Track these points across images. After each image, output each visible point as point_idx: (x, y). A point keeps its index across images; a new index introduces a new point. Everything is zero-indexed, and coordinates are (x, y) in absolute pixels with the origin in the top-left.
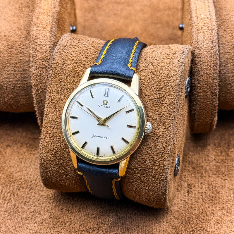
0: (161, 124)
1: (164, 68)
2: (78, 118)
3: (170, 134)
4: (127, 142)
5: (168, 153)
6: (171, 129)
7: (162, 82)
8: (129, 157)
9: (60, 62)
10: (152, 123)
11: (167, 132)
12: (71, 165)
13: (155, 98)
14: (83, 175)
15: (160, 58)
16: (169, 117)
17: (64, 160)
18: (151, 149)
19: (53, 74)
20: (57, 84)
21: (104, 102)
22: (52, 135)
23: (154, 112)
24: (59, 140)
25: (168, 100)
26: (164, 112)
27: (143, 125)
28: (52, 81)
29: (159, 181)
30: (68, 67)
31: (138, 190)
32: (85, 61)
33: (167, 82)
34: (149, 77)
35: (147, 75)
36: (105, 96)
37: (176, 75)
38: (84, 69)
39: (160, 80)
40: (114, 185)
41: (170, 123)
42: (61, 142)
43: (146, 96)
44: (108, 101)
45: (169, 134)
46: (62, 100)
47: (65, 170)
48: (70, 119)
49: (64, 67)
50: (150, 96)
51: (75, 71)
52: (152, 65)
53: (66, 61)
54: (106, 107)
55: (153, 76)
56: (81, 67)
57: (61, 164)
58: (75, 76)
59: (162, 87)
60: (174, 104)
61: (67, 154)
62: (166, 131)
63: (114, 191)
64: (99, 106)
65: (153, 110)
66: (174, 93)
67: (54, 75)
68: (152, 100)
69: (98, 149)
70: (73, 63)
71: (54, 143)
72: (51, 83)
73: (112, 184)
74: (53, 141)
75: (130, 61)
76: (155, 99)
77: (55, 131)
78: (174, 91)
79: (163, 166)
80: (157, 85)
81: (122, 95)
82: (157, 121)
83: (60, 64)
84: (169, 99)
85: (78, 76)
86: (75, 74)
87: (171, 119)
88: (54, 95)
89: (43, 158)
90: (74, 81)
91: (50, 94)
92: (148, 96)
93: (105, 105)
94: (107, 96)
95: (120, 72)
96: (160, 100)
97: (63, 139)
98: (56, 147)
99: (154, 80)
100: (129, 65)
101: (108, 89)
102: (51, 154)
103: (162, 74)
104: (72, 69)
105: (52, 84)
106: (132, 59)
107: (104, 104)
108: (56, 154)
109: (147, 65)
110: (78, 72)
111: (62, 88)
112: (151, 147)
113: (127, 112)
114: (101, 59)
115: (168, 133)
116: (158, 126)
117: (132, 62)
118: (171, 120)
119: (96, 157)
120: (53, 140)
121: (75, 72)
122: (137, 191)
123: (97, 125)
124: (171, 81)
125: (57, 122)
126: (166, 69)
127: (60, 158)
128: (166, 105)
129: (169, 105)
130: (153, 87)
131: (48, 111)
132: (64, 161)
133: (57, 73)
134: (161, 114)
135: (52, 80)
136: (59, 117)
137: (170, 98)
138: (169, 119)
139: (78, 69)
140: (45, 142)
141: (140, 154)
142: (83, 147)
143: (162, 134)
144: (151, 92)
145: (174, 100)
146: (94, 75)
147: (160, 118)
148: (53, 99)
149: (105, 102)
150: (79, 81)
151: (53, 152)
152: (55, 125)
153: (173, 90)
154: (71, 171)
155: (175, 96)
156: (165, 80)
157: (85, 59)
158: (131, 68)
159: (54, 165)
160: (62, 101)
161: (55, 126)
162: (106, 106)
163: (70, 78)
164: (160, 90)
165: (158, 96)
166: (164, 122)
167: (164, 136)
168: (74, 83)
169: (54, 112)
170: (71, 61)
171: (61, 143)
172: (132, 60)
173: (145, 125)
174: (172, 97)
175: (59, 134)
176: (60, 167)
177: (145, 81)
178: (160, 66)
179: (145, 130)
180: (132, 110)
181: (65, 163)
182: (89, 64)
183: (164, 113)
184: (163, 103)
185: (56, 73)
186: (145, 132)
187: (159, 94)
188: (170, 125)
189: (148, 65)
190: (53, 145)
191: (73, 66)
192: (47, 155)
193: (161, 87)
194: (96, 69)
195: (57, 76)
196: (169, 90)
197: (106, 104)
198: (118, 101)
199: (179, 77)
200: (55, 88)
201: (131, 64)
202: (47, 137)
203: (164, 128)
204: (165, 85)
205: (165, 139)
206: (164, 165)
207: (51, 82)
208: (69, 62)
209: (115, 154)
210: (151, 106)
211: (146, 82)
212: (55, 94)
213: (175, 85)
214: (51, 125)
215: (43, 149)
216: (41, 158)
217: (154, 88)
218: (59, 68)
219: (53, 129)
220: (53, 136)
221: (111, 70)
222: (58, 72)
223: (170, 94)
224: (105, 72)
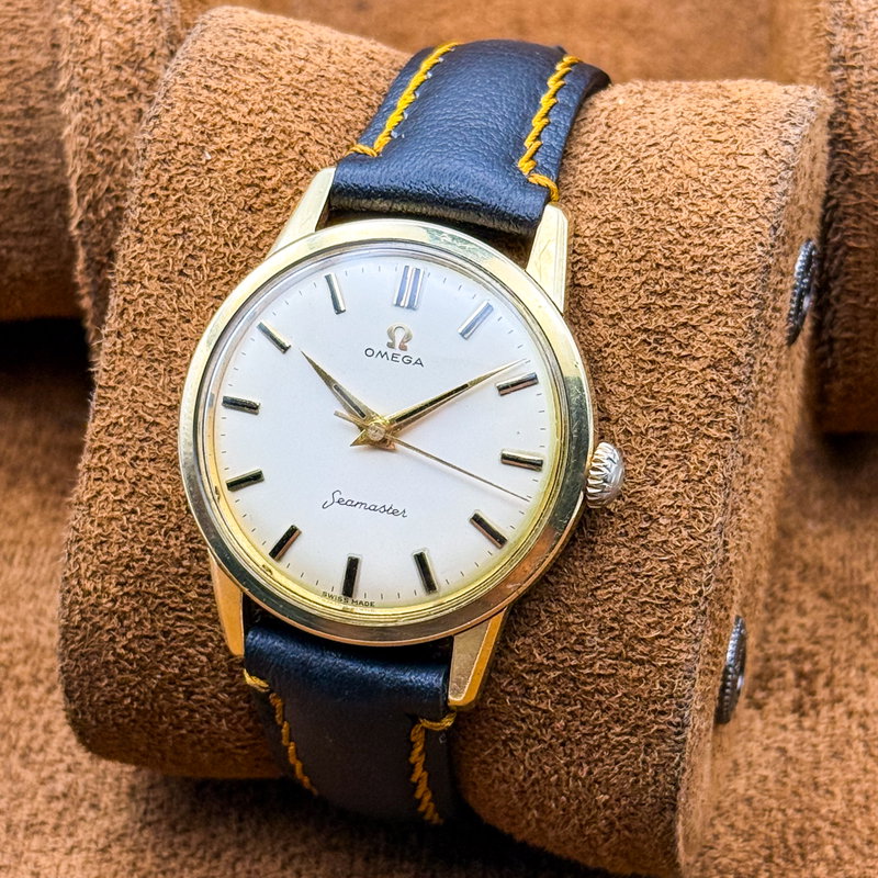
0: (666, 457)
1: (696, 186)
2: (261, 410)
3: (710, 510)
4: (498, 539)
5: (696, 604)
6: (716, 484)
7: (684, 253)
8: (503, 613)
9: (186, 136)
10: (625, 452)
11: (697, 500)
12: (212, 641)
13: (646, 331)
14: (272, 692)
15: (677, 139)
16: (710, 425)
17: (183, 614)
18: (611, 578)
19: (149, 191)
20: (166, 239)
21: (390, 334)
22: (128, 490)
23: (636, 400)
24: (163, 517)
25: (709, 341)
26: (684, 401)
27: (577, 458)
28: (143, 227)
29: (643, 741)
30: (225, 158)
31: (537, 781)
32: (308, 134)
33: (706, 253)
34: (619, 224)
35: (610, 217)
36: (398, 304)
37: (754, 223)
38: (300, 175)
39: (670, 242)
40: (418, 749)
41: (712, 454)
42: (171, 525)
43: (602, 316)
44: (413, 333)
45: (703, 509)
46: (188, 321)
47: (183, 665)
48: (222, 411)
49: (203, 162)
50: (620, 319)
51: (257, 181)
52: (634, 170)
53: (216, 130)
54: (400, 359)
55: (637, 223)
56: (285, 165)
57: (166, 634)
58: (257, 203)
59: (682, 279)
60: (738, 363)
61: (199, 587)
62: (693, 495)
63: (419, 779)
64: (369, 353)
65: (630, 387)
66: (738, 306)
67: (153, 195)
68: (629, 336)
69: (353, 566)
70: (249, 140)
71: (137, 528)
72: (138, 234)
73: (411, 745)
74: (134, 518)
75: (527, 144)
76: (645, 336)
77: (144, 470)
78: (737, 301)
79: (669, 665)
80: (658, 265)
81: (485, 304)
82: (649, 442)
83: (186, 144)
84: (714, 338)
85: (268, 205)
86: (257, 196)
87: (718, 435)
88: (150, 296)
89: (80, 599)
90: (251, 230)
91: (127, 290)
92: (612, 317)
93: (397, 351)
94: (410, 307)
95: (481, 196)
96: (668, 340)
97: (180, 511)
98: (143, 549)
99: (644, 243)
100: (524, 165)
101: (418, 271)
102: (118, 584)
103: (685, 215)
104: (243, 171)
105: (140, 240)
106: (538, 138)
107: (391, 346)
108: (145, 584)
109: (613, 166)
110: (269, 184)
111: (190, 261)
112: (614, 570)
113: (504, 390)
114: (388, 128)
115: (698, 505)
116: (651, 467)
117: (537, 151)
118: (717, 439)
119: (340, 606)
120: (134, 512)
121: (257, 186)
122: (533, 784)
123: (354, 444)
124: (725, 251)
125: (158, 424)
126: (704, 192)
127: (163, 605)
128: (694, 366)
129: (709, 367)
130: (638, 272)
131: (113, 369)
132: (180, 618)
133: (167, 189)
134: (672, 408)
135: (143, 222)
136: (169, 400)
137: (717, 334)
138: (709, 437)
139: (271, 171)
140: (92, 522)
141: (559, 600)
142: (278, 551)
143: (671, 506)
144: (624, 298)
145: (739, 345)
146: (347, 202)
147: (665, 428)
148: (140, 314)
149: (399, 336)
150: (275, 230)
151: (127, 573)
152: (145, 440)
153: (733, 293)
154: (214, 669)
155: (744, 323)
156: (697, 241)
157: (310, 124)
158: (531, 179)
159: (129, 636)
160: (185, 326)
161: (145, 444)
162: (403, 354)
163: (229, 216)
164: (668, 291)
165: (661, 322)
166: (681, 448)
167: (678, 516)
168: (249, 237)
169: (145, 375)
170: (239, 131)
171: (172, 530)
172: (538, 143)
173: (589, 456)
174: (730, 331)
175: (164, 486)
176: (159, 647)
177: (598, 242)
178: (677, 174)
179: (591, 482)
180: (531, 381)
181: (184, 631)
182: (328, 150)
183: (683, 406)
184: (684, 353)
185: (161, 188)
186: (590, 490)
187: (666, 309)
188: (711, 463)
189: (617, 167)
190: (129, 537)
191: (246, 155)
192: (99, 586)
193: (678, 275)
194: (359, 176)
195: (169, 204)
196: (716, 292)
197: (403, 348)
198: (462, 334)
199: (766, 233)
200: (154, 259)
201: (531, 158)
202: (103, 497)
203: (682, 476)
204: (696, 266)
205: (685, 533)
206: (673, 661)
207: (137, 230)
208: (228, 137)
209: (434, 595)
210: (623, 367)
211: (602, 250)
212: (153, 287)
213: (746, 272)
214: (129, 439)
215: (81, 556)
216: (67, 602)
217: (644, 279)
218: (178, 165)
219: (137, 458)
220: (132, 493)
221: (433, 180)
222: (175, 180)
223: (719, 313)
224: (407, 191)
